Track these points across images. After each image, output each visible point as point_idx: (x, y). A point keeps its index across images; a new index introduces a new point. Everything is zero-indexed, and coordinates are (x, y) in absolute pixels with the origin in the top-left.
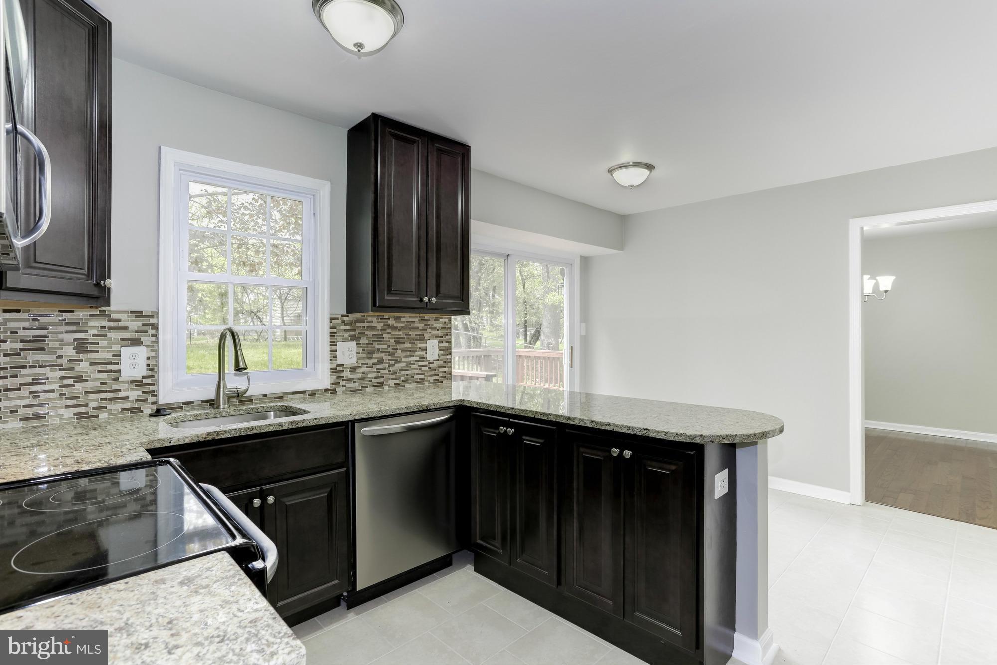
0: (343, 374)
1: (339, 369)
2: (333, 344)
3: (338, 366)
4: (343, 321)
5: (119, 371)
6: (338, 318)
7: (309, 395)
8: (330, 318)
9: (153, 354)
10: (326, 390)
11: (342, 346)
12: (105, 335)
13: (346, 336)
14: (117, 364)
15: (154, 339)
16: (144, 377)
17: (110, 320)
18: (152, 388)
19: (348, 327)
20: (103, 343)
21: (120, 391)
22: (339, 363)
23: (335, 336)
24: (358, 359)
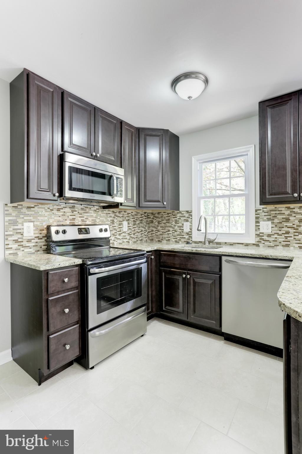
0: (263, 238)
1: (261, 235)
2: (257, 222)
3: (260, 233)
4: (263, 211)
5: (183, 229)
6: (260, 210)
7: (245, 245)
8: (256, 210)
9: (191, 225)
10: (254, 244)
11: (262, 224)
12: (180, 219)
13: (265, 218)
14: (183, 227)
15: (191, 220)
16: (189, 232)
17: (181, 214)
18: (191, 236)
19: (266, 214)
20: (180, 221)
21: (184, 235)
22: (261, 232)
23: (258, 219)
24: (272, 230)
